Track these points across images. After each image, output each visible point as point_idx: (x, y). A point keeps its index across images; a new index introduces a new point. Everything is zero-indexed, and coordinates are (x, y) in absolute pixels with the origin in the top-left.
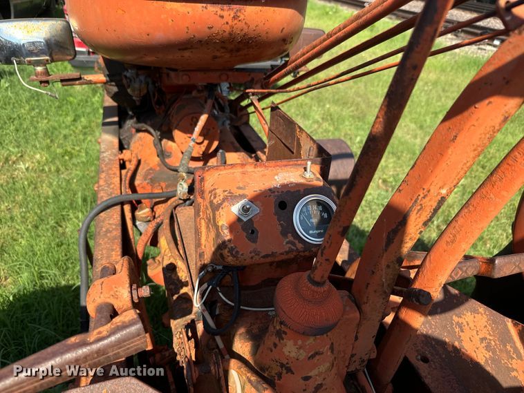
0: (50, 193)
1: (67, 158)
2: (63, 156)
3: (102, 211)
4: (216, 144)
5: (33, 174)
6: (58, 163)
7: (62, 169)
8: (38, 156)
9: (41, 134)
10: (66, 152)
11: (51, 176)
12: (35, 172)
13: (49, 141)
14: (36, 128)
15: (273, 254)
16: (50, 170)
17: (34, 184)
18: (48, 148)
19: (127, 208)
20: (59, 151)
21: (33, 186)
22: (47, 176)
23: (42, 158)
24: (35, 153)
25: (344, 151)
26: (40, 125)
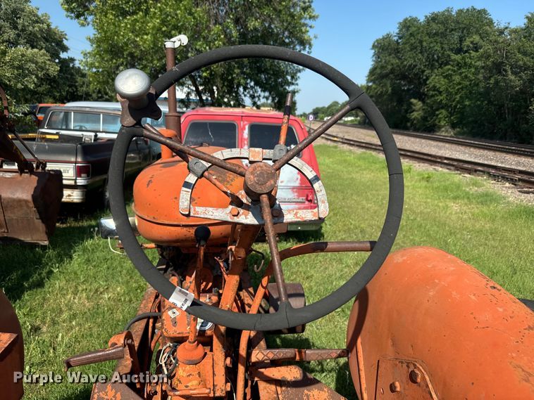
0: (121, 317)
1: (139, 291)
2: (136, 290)
3: (136, 321)
4: (210, 284)
5: (112, 303)
6: (132, 295)
7: (134, 300)
8: (119, 289)
9: (125, 272)
10: (139, 287)
11: (125, 305)
12: (114, 301)
13: (129, 277)
14: (122, 267)
15: (182, 333)
16: (125, 300)
17: (111, 311)
18: (128, 282)
19: (151, 321)
20: (134, 285)
21: (110, 312)
22: (122, 305)
23: (121, 290)
24: (117, 287)
25: (298, 292)
26: (125, 264)
